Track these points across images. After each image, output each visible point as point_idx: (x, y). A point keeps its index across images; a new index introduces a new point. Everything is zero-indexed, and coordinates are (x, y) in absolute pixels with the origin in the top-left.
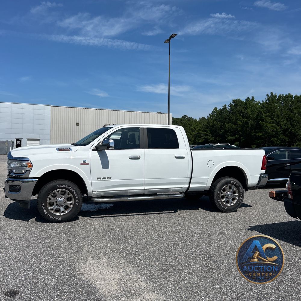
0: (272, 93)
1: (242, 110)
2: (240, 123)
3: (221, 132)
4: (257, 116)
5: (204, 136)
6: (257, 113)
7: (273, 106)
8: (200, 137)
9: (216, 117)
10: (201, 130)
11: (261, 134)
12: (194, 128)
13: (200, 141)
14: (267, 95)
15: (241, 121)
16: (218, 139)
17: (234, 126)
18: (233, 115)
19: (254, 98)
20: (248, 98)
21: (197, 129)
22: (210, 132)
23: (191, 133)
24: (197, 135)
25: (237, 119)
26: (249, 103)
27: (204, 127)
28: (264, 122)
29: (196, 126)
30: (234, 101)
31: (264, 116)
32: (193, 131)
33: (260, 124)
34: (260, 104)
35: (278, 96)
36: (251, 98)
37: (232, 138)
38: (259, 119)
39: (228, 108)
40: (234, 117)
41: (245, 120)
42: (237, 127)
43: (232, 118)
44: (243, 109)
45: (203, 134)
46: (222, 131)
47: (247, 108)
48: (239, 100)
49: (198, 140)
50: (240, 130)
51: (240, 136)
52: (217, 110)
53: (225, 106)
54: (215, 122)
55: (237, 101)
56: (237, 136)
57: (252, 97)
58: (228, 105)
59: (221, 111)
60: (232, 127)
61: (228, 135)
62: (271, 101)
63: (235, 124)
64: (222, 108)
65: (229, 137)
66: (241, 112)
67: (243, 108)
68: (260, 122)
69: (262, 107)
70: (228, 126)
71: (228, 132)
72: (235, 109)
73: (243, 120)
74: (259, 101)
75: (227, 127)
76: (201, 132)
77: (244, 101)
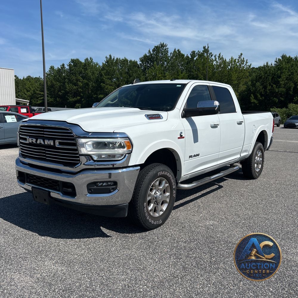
0: (110, 56)
1: (81, 71)
2: (80, 84)
3: (61, 92)
4: (98, 78)
5: (42, 97)
6: (97, 74)
7: (112, 69)
8: (38, 98)
9: (54, 77)
10: (37, 90)
11: (102, 97)
12: (29, 87)
13: (37, 102)
14: (106, 57)
15: (82, 82)
16: (58, 100)
17: (75, 87)
18: (73, 75)
19: (92, 59)
20: (87, 59)
21: (32, 89)
22: (48, 93)
23: (26, 93)
24: (32, 95)
25: (77, 80)
26: (89, 64)
27: (41, 86)
28: (105, 84)
29: (31, 85)
30: (73, 61)
31: (105, 78)
32: (28, 91)
33: (101, 85)
34: (98, 66)
35: (115, 59)
36: (89, 59)
37: (73, 99)
38: (100, 80)
39: (67, 67)
40: (74, 78)
41: (85, 81)
42: (77, 88)
43: (72, 78)
44: (83, 70)
45: (40, 94)
46: (63, 91)
47: (86, 69)
48: (78, 60)
49: (35, 101)
50: (81, 91)
51: (82, 97)
52: (53, 69)
53: (63, 65)
54: (53, 82)
55: (75, 60)
56: (78, 98)
57: (91, 58)
58: (67, 65)
59: (59, 70)
60: (72, 88)
61: (69, 96)
62: (111, 64)
63: (75, 84)
64: (60, 67)
65: (70, 98)
66: (81, 73)
67: (83, 68)
68: (101, 84)
69: (102, 69)
70: (68, 86)
71: (68, 93)
72: (74, 70)
73: (84, 82)
74: (97, 63)
75: (68, 88)
76: (38, 92)
77: (83, 61)
